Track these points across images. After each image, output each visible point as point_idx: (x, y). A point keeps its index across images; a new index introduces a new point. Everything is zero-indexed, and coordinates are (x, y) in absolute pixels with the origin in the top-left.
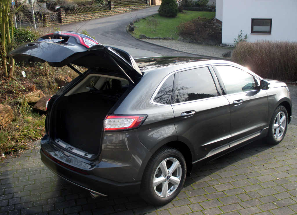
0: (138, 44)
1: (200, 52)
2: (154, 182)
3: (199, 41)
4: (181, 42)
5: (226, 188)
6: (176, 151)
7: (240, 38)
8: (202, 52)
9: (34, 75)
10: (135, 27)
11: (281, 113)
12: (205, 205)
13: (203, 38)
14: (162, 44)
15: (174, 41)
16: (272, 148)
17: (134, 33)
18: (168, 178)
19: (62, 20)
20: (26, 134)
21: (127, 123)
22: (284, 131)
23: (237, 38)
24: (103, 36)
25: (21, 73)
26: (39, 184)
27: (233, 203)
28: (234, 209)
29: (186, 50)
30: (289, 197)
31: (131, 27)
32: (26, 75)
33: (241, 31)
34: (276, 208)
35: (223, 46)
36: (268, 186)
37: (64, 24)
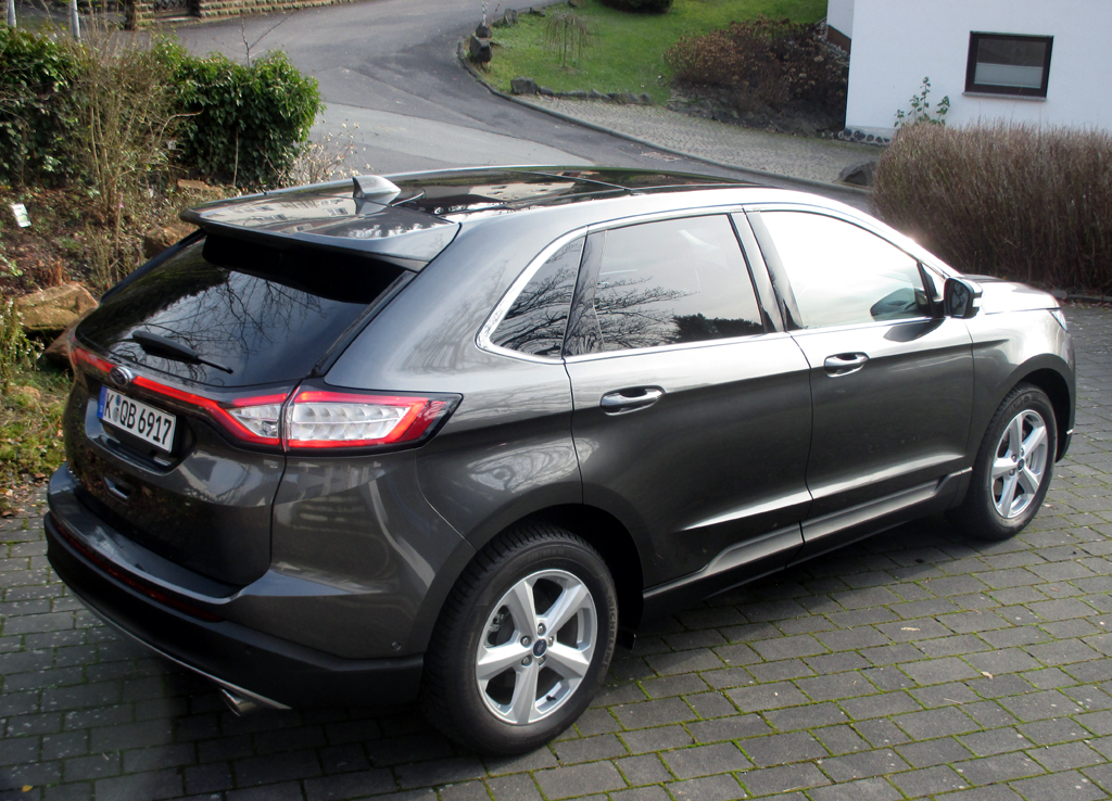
0: (504, 115)
1: (752, 158)
2: (481, 662)
3: (751, 115)
4: (678, 115)
5: (772, 700)
6: (576, 543)
7: (919, 110)
8: (762, 160)
9: (62, 222)
10: (498, 45)
11: (1028, 417)
12: (681, 761)
13: (772, 105)
14: (600, 119)
15: (649, 110)
16: (984, 552)
17: (489, 71)
18: (539, 649)
19: (203, 5)
20: (8, 455)
21: (379, 424)
22: (1036, 490)
23: (907, 108)
24: (364, 78)
25: (10, 212)
26: (41, 652)
27: (794, 761)
28: (792, 785)
29: (696, 150)
30: (1021, 748)
31: (478, 43)
32: (32, 218)
33: (926, 80)
34: (961, 787)
35: (848, 139)
36: (942, 701)
37: (207, 20)
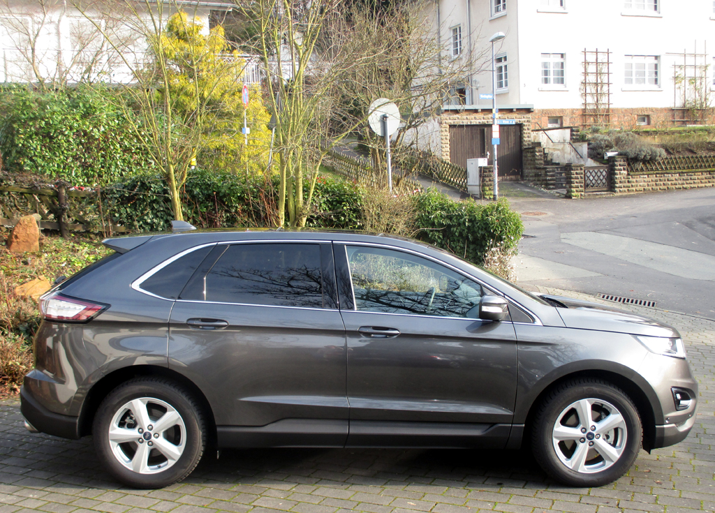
2: (111, 432)
18: (147, 437)
19: (617, 185)
22: (615, 461)
24: (684, 228)
37: (619, 194)
